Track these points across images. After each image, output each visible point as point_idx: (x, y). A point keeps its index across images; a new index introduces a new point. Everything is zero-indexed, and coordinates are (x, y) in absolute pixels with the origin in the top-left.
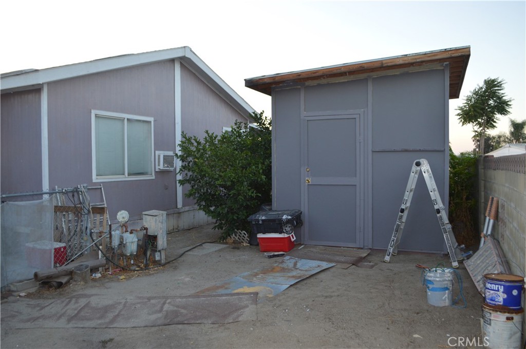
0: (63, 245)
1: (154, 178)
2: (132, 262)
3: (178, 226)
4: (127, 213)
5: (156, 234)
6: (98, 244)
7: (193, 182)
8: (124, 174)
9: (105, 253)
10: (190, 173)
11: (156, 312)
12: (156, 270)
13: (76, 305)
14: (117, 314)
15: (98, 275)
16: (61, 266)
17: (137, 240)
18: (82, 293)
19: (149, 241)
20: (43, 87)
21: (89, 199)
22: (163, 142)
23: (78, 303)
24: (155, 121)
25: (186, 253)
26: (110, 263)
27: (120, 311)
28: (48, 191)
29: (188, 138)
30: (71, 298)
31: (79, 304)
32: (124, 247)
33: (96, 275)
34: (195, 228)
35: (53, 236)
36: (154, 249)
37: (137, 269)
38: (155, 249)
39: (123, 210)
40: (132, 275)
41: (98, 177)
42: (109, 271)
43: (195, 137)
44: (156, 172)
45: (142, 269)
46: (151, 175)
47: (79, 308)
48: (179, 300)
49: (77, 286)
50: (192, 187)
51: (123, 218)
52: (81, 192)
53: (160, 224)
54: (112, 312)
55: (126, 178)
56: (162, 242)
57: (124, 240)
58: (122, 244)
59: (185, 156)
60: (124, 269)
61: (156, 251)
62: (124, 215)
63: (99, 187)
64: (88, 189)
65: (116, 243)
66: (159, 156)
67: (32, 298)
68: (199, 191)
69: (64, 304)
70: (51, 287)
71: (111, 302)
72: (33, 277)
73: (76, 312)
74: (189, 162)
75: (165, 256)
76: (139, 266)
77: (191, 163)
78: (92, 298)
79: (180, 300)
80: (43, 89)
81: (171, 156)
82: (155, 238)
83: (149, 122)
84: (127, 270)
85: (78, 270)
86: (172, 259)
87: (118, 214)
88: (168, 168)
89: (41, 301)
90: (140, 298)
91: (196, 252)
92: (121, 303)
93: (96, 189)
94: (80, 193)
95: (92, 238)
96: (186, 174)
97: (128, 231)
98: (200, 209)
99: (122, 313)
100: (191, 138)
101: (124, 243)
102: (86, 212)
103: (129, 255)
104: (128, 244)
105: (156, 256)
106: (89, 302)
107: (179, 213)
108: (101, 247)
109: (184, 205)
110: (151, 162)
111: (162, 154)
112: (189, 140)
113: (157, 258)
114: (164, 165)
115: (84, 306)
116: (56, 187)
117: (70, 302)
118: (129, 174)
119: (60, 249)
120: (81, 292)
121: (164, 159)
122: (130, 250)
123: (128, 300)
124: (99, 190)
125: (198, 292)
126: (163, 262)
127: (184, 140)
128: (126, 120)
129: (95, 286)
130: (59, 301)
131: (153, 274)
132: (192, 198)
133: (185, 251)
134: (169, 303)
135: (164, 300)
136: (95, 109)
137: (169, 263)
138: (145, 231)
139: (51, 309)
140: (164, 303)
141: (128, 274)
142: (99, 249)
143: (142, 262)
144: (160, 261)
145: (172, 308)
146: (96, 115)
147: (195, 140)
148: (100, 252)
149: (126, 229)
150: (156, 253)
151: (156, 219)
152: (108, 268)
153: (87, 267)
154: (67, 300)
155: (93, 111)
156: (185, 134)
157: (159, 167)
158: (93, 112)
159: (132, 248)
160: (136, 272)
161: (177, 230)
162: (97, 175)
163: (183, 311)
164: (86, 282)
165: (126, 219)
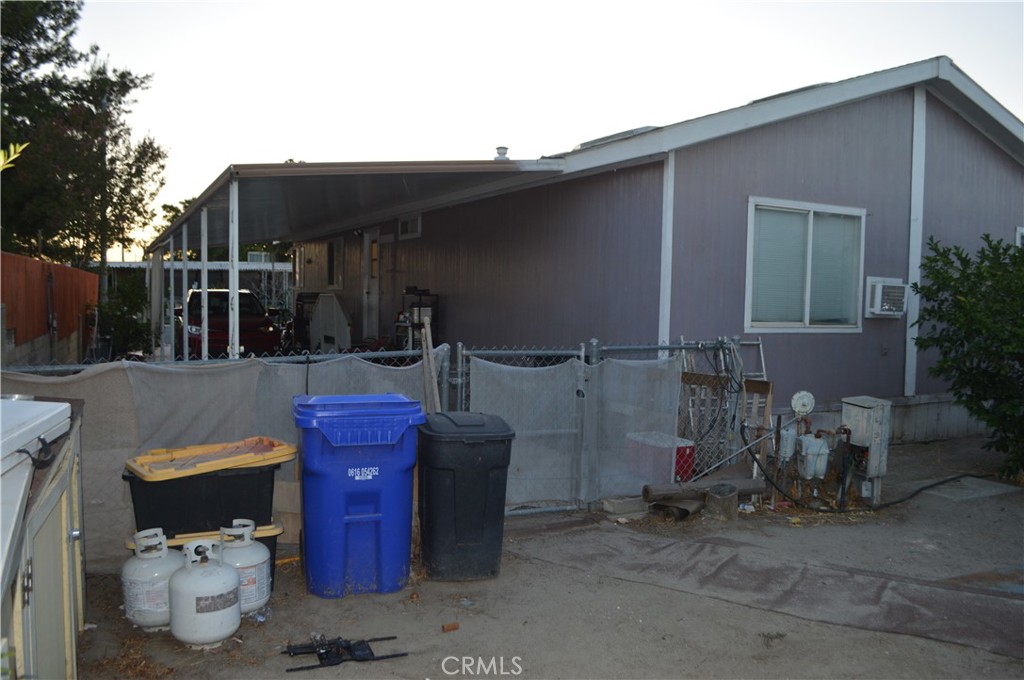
0: (691, 443)
1: (860, 330)
2: (815, 493)
3: (903, 434)
4: (812, 397)
5: (868, 445)
6: (753, 449)
7: (947, 344)
8: (801, 320)
9: (764, 467)
10: (941, 326)
11: (866, 601)
12: (862, 517)
13: (714, 558)
14: (788, 588)
15: (750, 509)
16: (686, 481)
17: (827, 451)
18: (723, 536)
19: (849, 457)
20: (668, 158)
21: (742, 364)
22: (884, 257)
23: (717, 553)
24: (868, 215)
25: (924, 491)
26: (774, 488)
27: (796, 584)
28: (667, 344)
29: (941, 250)
30: (705, 542)
31: (717, 556)
32: (802, 461)
33: (746, 507)
34: (940, 440)
35: (676, 425)
36: (859, 473)
37: (822, 508)
38: (862, 474)
39: (804, 390)
40: (815, 519)
41: (755, 324)
42: (769, 504)
43: (956, 248)
44: (865, 319)
45: (832, 510)
46: (856, 324)
47: (720, 563)
48: (913, 586)
49: (713, 522)
50: (945, 354)
51: (804, 405)
52: (729, 350)
53: (876, 425)
54: (781, 583)
55: (805, 328)
56: (877, 462)
57: (804, 450)
58: (798, 456)
59: (935, 287)
60: (799, 505)
61: (864, 479)
62: (806, 400)
63: (755, 343)
64: (742, 345)
65: (787, 452)
66: (874, 287)
67: (637, 530)
68: (962, 365)
69: (692, 550)
70: (668, 515)
71: (776, 564)
72: (640, 492)
73: (713, 569)
74: (943, 302)
75: (882, 492)
76: (827, 504)
77: (946, 304)
78: (741, 549)
79: (916, 587)
80: (668, 162)
81: (899, 288)
82: (863, 452)
83: (857, 218)
84: (804, 507)
85: (716, 493)
86: (893, 500)
87: (795, 397)
88: (891, 313)
89: (651, 538)
90: (833, 566)
91: (946, 493)
92: (795, 569)
93: (750, 346)
94: (727, 352)
95: (744, 438)
96: (934, 327)
97: (810, 433)
98: (958, 402)
99: (800, 588)
100: (950, 250)
101: (803, 454)
102: (736, 386)
103: (809, 478)
104: (810, 457)
105: (864, 488)
106: (737, 555)
107: (908, 407)
108: (758, 456)
109: (918, 392)
110: (857, 298)
111: (879, 283)
112: (945, 254)
113: (865, 493)
114: (882, 306)
115: (728, 562)
116: (682, 337)
117: (701, 548)
118: (813, 321)
119: (685, 449)
120: (719, 535)
121: (884, 293)
122: (813, 468)
123: (809, 567)
124: (756, 348)
125: (955, 579)
126: (876, 502)
127: (932, 254)
128: (812, 214)
129: (746, 529)
130: (682, 544)
131: (856, 523)
132: (942, 377)
133: (921, 487)
134: (894, 589)
135: (883, 580)
136: (754, 195)
137: (887, 506)
138: (845, 435)
139: (670, 554)
140: (883, 587)
141: (806, 516)
142: (755, 459)
143: (833, 497)
144: (869, 499)
145: (899, 600)
146: (756, 205)
147: (958, 255)
148: (756, 464)
149: (808, 428)
150: (864, 483)
151: (869, 416)
152: (769, 498)
153: (732, 490)
154: (698, 545)
155: (751, 199)
156: (935, 241)
157: (872, 310)
158: (752, 201)
159: (818, 466)
160: (821, 514)
161: (900, 442)
162: (753, 321)
163: (923, 610)
164: (729, 517)
165: (809, 408)
